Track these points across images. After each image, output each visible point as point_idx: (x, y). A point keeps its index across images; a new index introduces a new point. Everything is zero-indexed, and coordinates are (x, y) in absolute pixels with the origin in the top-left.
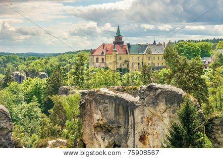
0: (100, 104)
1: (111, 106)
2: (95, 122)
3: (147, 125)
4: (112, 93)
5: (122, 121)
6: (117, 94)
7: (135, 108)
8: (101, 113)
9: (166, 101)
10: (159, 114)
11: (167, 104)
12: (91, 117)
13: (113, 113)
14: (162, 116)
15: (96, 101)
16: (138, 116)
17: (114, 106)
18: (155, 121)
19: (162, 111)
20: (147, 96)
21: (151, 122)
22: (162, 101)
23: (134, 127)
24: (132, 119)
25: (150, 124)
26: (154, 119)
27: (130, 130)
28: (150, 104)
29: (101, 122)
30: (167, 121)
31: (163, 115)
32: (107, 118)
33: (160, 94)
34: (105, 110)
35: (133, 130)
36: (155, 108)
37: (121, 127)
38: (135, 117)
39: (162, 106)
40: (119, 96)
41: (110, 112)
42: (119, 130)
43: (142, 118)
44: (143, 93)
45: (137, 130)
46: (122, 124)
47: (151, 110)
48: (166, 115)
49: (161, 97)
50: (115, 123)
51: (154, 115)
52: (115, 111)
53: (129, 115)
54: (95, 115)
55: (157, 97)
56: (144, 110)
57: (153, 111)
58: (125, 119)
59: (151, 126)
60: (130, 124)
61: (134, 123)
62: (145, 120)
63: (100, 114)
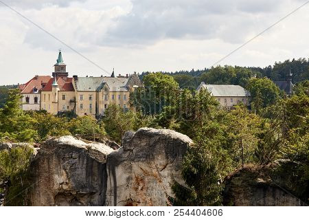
0: (64, 159)
1: (81, 162)
2: (56, 187)
3: (137, 189)
5: (96, 185)
6: (90, 145)
7: (117, 165)
8: (67, 173)
9: (167, 153)
10: (154, 171)
11: (167, 158)
12: (50, 180)
13: (84, 172)
14: (160, 175)
15: (58, 156)
16: (121, 176)
17: (85, 163)
18: (149, 182)
19: (161, 167)
20: (135, 146)
21: (141, 185)
22: (160, 154)
23: (115, 193)
24: (112, 181)
25: (140, 188)
26: (146, 180)
27: (108, 197)
28: (140, 157)
29: (65, 187)
30: (167, 182)
31: (162, 173)
32: (74, 181)
33: (156, 143)
34: (73, 168)
35: (113, 197)
36: (149, 163)
37: (95, 193)
38: (117, 177)
39: (160, 160)
40: (93, 148)
41: (79, 171)
42: (91, 198)
43: (129, 179)
44: (130, 142)
45: (120, 197)
46: (97, 189)
47: (143, 167)
48: (165, 173)
49: (158, 146)
50: (86, 187)
51: (146, 173)
52: (87, 171)
53: (106, 176)
54: (56, 177)
55: (152, 147)
56: (131, 167)
57: (147, 169)
58: (102, 182)
59: (142, 189)
60: (109, 188)
61: (115, 187)
62: (134, 181)
63: (65, 174)
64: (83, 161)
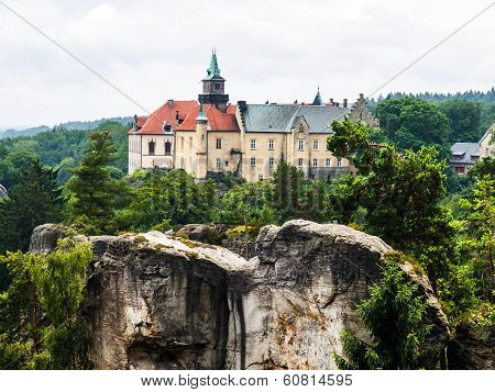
0: (144, 277)
1: (176, 283)
2: (130, 331)
3: (280, 342)
4: (179, 247)
5: (207, 330)
6: (195, 250)
7: (247, 293)
8: (148, 305)
9: (334, 273)
10: (313, 308)
11: (336, 283)
13: (183, 304)
14: (322, 315)
15: (133, 271)
16: (253, 314)
17: (184, 285)
18: (303, 329)
19: (323, 301)
20: (279, 255)
21: (290, 332)
22: (322, 273)
23: (243, 347)
24: (238, 322)
25: (287, 339)
26: (299, 323)
27: (230, 354)
28: (287, 279)
29: (146, 332)
30: (336, 329)
31: (325, 311)
32: (163, 320)
33: (317, 251)
34: (160, 295)
35: (238, 355)
36: (302, 291)
37: (203, 346)
38: (246, 315)
39: (323, 286)
40: (201, 256)
41: (172, 302)
42: (198, 354)
43: (266, 320)
44: (270, 248)
45: (250, 354)
46: (208, 337)
47: (292, 299)
48: (333, 312)
49: (318, 259)
50: (186, 333)
51: (298, 311)
52: (188, 300)
53: (227, 313)
54: (129, 311)
55: (309, 259)
56: (270, 298)
57: (299, 302)
58: (218, 324)
59: (291, 343)
60: (231, 336)
61: (244, 335)
62: (275, 325)
63: (145, 308)
64: (180, 283)
